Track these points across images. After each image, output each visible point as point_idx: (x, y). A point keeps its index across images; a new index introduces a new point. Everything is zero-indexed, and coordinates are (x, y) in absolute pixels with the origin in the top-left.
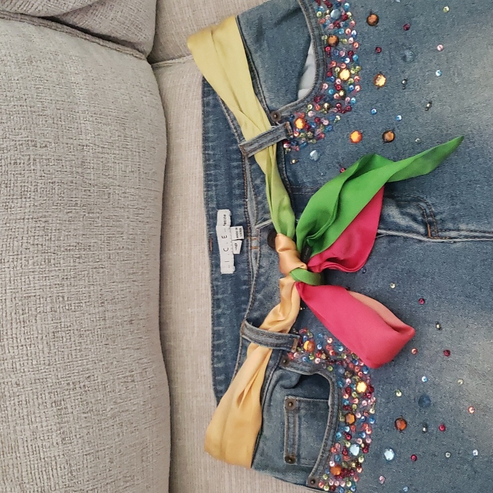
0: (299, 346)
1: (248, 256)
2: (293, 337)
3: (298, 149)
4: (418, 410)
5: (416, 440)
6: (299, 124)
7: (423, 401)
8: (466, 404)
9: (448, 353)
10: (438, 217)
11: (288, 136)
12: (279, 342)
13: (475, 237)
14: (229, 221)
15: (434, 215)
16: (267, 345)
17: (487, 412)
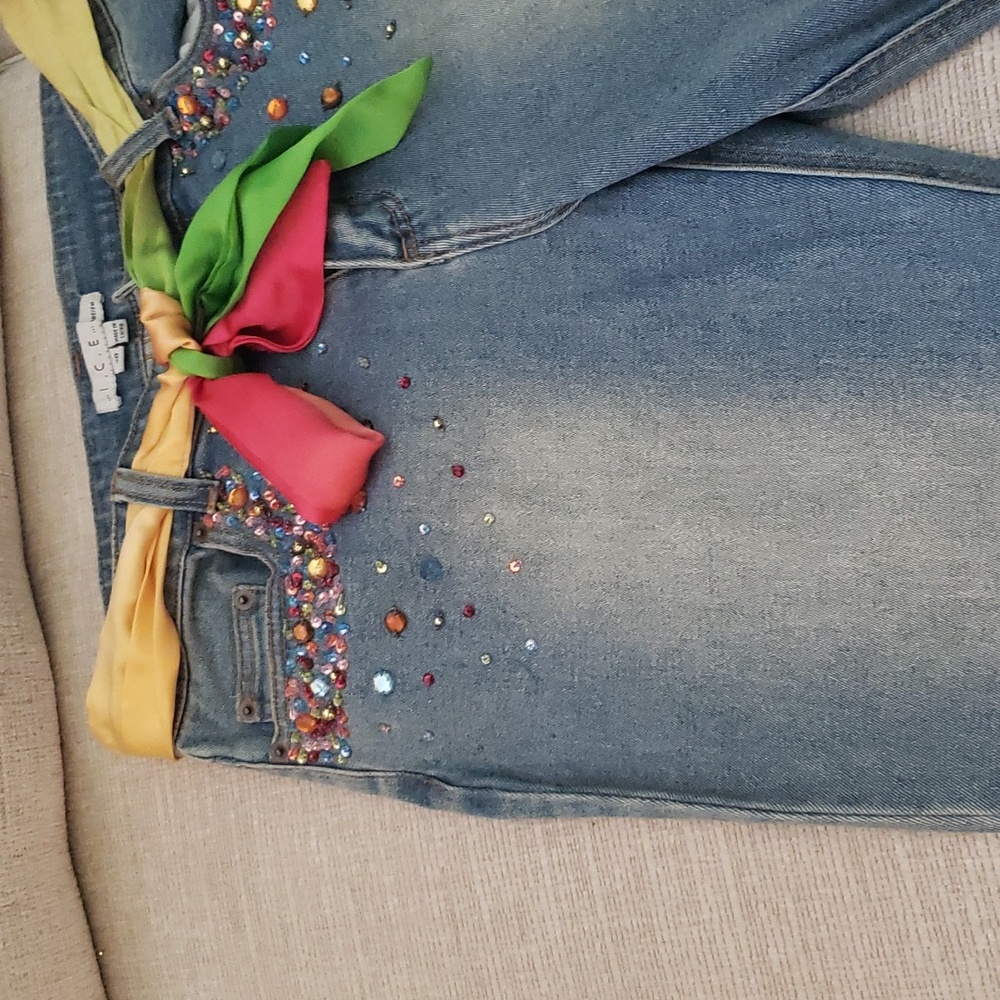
0: (220, 500)
1: (140, 374)
2: (207, 486)
3: (195, 154)
4: (421, 589)
5: (427, 645)
6: (184, 106)
7: (430, 569)
8: (504, 557)
9: (460, 471)
10: (415, 222)
11: (172, 132)
12: (181, 495)
13: (476, 242)
14: (100, 312)
15: (408, 218)
16: (156, 502)
17: (540, 563)
